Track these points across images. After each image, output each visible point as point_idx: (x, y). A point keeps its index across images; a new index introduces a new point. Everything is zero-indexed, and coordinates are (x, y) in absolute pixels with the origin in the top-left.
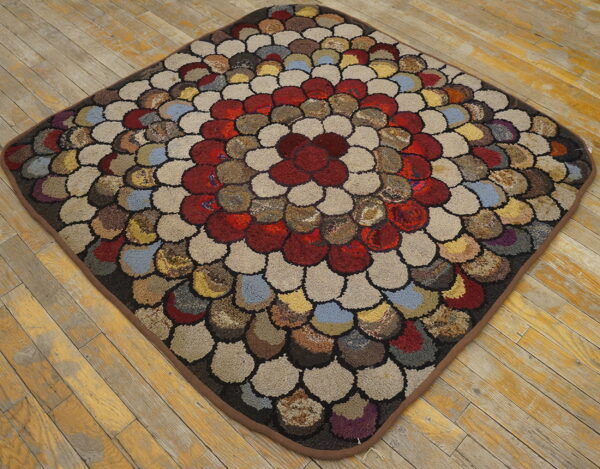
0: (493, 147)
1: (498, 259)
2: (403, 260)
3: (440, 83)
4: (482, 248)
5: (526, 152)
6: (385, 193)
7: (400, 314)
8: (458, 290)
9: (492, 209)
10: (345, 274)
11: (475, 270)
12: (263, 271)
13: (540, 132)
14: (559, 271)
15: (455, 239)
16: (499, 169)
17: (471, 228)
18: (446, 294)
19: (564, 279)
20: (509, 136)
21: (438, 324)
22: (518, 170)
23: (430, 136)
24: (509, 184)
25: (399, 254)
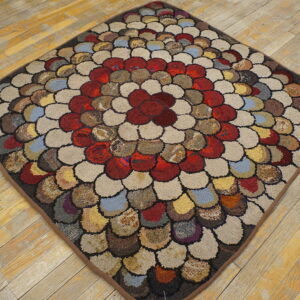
0: (165, 219)
1: (53, 197)
2: (64, 146)
3: (245, 192)
4: (66, 191)
5: (161, 245)
6: (119, 142)
7: (28, 141)
8: (36, 171)
9: (99, 204)
10: (60, 120)
11: (48, 182)
12: (69, 88)
13: (187, 264)
14: (39, 240)
15: (75, 176)
16: (139, 218)
17: (82, 187)
18: (35, 165)
19: (31, 242)
20: (180, 234)
21: (17, 158)
22: (138, 231)
23: (178, 175)
24: (122, 221)
25: (68, 145)
